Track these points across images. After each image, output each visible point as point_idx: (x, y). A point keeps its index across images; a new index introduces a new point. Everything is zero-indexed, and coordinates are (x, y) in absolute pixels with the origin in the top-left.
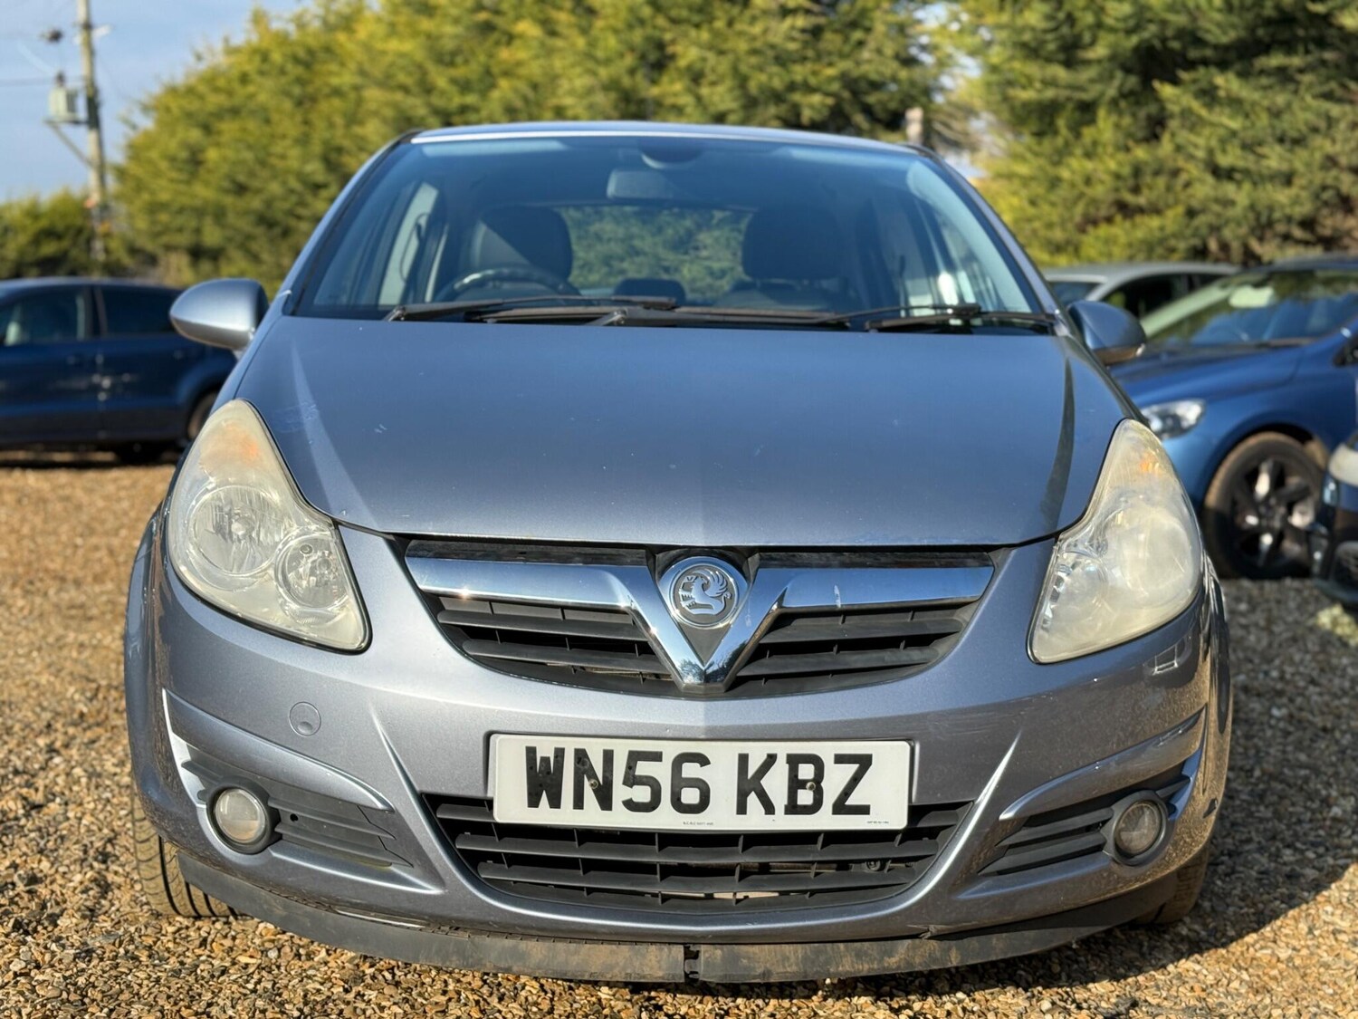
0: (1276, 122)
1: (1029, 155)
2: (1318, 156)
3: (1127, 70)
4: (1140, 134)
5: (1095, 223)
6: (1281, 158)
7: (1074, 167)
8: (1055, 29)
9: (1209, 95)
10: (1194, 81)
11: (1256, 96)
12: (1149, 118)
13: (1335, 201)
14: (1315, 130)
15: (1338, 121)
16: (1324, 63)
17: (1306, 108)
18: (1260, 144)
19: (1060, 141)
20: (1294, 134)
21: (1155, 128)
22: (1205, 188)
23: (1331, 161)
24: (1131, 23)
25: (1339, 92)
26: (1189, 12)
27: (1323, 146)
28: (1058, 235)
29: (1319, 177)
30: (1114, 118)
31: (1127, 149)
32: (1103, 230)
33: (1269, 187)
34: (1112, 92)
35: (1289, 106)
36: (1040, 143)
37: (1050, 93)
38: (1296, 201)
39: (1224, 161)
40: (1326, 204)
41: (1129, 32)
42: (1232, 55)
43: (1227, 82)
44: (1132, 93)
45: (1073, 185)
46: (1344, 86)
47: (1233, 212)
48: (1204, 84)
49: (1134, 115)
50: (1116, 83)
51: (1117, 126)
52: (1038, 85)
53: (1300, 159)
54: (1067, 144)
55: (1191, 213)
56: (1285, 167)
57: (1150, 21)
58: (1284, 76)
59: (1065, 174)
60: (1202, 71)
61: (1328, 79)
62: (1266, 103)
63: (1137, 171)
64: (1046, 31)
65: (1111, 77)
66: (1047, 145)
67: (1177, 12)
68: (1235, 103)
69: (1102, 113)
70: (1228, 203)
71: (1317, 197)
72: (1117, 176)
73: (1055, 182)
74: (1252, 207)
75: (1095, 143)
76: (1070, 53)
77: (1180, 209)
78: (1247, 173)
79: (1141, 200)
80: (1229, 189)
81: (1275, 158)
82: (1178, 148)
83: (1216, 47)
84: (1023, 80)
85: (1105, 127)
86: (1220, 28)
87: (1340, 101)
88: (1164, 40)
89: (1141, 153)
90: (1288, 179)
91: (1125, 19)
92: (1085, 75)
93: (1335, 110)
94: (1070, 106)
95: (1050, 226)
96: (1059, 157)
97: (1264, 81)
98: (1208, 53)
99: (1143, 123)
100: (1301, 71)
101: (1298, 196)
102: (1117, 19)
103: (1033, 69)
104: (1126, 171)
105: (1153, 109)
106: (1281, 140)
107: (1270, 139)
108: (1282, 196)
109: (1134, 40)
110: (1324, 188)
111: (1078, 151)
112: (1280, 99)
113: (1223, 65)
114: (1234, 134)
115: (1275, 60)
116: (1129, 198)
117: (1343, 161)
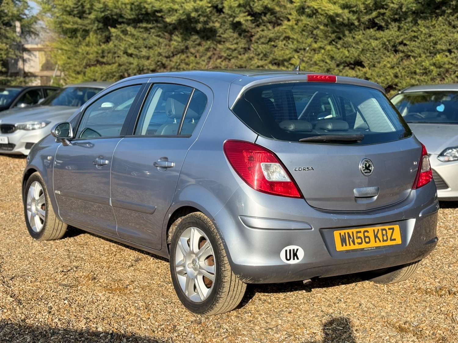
0: (144, 42)
1: (67, 43)
2: (156, 52)
3: (99, 21)
4: (103, 41)
5: (90, 66)
6: (146, 52)
7: (82, 49)
8: (77, 7)
9: (125, 32)
10: (121, 28)
11: (139, 34)
12: (106, 36)
13: (161, 65)
14: (155, 45)
15: (162, 43)
16: (157, 26)
17: (153, 39)
18: (140, 48)
19: (78, 40)
20: (149, 45)
21: (108, 39)
22: (124, 59)
23: (160, 54)
24: (102, 10)
25: (162, 35)
26: (120, 9)
27: (158, 50)
28: (78, 69)
29: (157, 58)
30: (95, 35)
31: (100, 45)
32: (92, 68)
33: (142, 60)
34: (95, 28)
35: (148, 37)
36: (71, 40)
37: (75, 26)
38: (150, 65)
39: (130, 51)
40: (158, 66)
41: (102, 12)
42: (131, 21)
43: (130, 29)
44: (101, 28)
45: (83, 54)
46: (163, 34)
47: (132, 66)
48: (123, 29)
49: (101, 35)
50: (96, 25)
51: (97, 38)
52: (71, 23)
53: (151, 53)
54: (80, 41)
55: (120, 65)
56: (147, 55)
57: (108, 10)
58: (146, 29)
59: (80, 50)
60: (123, 25)
61: (159, 31)
62: (141, 36)
63: (103, 52)
64: (74, 8)
65: (94, 23)
66: (73, 41)
67: (117, 9)
68: (133, 36)
69: (91, 34)
70: (131, 64)
71: (156, 64)
72: (97, 53)
73: (77, 53)
74: (138, 65)
75: (89, 42)
76: (81, 15)
77: (117, 64)
78: (136, 55)
79: (104, 60)
80: (131, 60)
81: (144, 52)
82: (115, 46)
83: (127, 19)
84: (67, 22)
85: (92, 38)
86: (129, 15)
87: (162, 38)
88: (112, 15)
89: (103, 46)
90: (148, 58)
91: (101, 8)
92: (86, 22)
93: (161, 40)
94: (81, 30)
95: (75, 66)
96: (78, 45)
97: (141, 30)
98: (124, 20)
99: (104, 37)
100: (151, 28)
101: (151, 63)
102: (98, 8)
103: (70, 18)
104: (100, 52)
105: (107, 33)
106: (146, 47)
107: (143, 47)
108: (147, 63)
109: (103, 14)
110: (158, 61)
111: (84, 44)
112: (145, 35)
113: (129, 24)
114: (132, 44)
115: (144, 25)
116: (101, 60)
117: (164, 54)
